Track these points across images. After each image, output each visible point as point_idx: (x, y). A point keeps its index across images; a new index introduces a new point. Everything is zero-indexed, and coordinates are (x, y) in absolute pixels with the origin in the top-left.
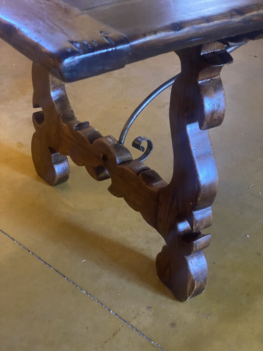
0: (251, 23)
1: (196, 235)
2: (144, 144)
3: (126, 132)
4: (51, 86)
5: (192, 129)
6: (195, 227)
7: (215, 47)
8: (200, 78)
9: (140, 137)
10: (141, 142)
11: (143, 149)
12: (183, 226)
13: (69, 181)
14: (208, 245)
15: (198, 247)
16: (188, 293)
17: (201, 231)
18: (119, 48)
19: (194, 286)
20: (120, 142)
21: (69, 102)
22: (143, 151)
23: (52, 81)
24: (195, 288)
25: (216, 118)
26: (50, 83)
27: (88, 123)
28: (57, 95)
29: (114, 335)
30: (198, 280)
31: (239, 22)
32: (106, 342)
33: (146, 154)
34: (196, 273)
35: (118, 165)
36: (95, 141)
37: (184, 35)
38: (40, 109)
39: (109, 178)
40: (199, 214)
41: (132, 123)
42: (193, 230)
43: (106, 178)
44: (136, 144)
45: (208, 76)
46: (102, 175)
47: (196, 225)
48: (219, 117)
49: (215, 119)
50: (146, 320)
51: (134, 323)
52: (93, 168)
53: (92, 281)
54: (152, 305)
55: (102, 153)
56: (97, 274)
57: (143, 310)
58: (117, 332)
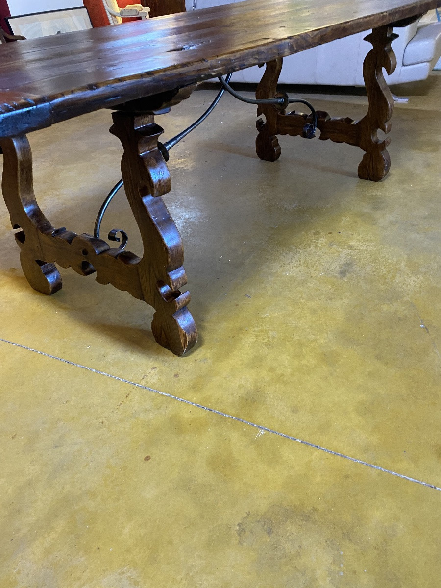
0: (162, 83)
1: (177, 294)
2: (119, 235)
3: (99, 227)
4: (24, 204)
5: (147, 200)
6: (173, 285)
7: (146, 122)
8: (140, 151)
9: (113, 230)
10: (115, 234)
11: (119, 240)
12: (164, 289)
13: (63, 289)
14: (189, 301)
15: (180, 303)
16: (183, 346)
17: (179, 289)
18: (39, 106)
19: (186, 338)
20: (95, 236)
21: (43, 215)
22: (119, 241)
23: (23, 199)
24: (188, 340)
25: (163, 184)
26: (22, 201)
27: (64, 229)
28: (31, 211)
29: (127, 397)
30: (189, 333)
31: (150, 81)
32: (121, 404)
33: (123, 244)
34: (186, 327)
35: (98, 255)
36: (73, 240)
37: (101, 93)
38: (20, 230)
39: (95, 271)
40: (174, 274)
41: (102, 218)
42: (172, 289)
43: (92, 271)
44: (112, 237)
45: (147, 148)
46: (88, 269)
47: (173, 284)
48: (166, 183)
49: (163, 186)
50: (153, 378)
51: (143, 383)
52: (78, 266)
53: (100, 361)
54: (156, 366)
55: (81, 248)
56: (103, 355)
57: (149, 371)
58: (129, 394)
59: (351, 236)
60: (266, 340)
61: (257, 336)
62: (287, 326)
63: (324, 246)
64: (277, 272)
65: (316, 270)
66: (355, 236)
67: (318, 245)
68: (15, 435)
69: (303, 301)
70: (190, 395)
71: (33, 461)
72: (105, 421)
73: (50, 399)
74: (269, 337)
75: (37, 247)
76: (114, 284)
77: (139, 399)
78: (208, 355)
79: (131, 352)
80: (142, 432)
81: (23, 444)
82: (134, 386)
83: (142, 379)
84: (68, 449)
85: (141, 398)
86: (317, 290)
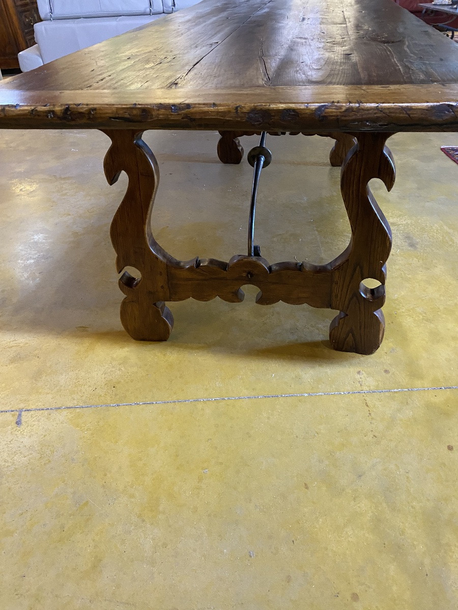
32: (370, 414)
36: (232, 266)
50: (369, 382)
51: (366, 388)
52: (232, 293)
53: (300, 384)
54: (358, 369)
55: (245, 272)
56: (296, 377)
57: (358, 376)
58: (366, 403)
60: (421, 317)
61: (410, 316)
62: (423, 300)
68: (306, 484)
69: (410, 276)
70: (418, 383)
71: (354, 499)
72: (376, 434)
73: (297, 437)
74: (421, 314)
75: (162, 287)
76: (287, 300)
77: (380, 403)
78: (391, 344)
79: (320, 365)
80: (418, 429)
81: (324, 488)
82: (362, 395)
83: (361, 385)
84: (374, 473)
85: (380, 401)
86: (410, 264)
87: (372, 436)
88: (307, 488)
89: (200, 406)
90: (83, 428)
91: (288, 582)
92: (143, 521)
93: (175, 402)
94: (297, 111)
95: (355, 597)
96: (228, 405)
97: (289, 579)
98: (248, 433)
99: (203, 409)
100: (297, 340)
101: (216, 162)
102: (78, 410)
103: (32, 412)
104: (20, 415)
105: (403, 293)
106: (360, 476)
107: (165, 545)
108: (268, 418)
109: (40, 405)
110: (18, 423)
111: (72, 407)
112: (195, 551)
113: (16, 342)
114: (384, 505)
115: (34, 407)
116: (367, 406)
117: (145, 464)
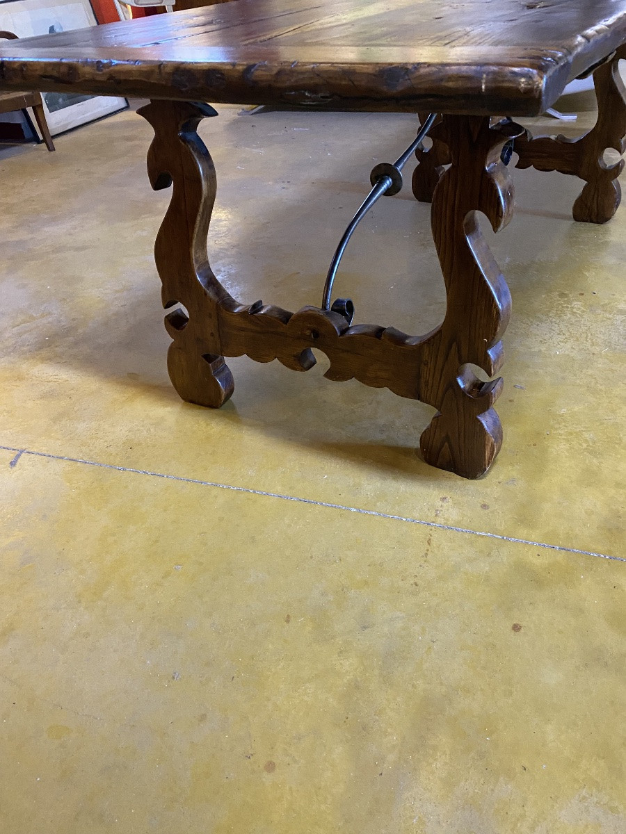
3: (330, 293)
4: (196, 266)
6: (494, 370)
8: (488, 163)
15: (496, 397)
19: (494, 450)
20: (325, 308)
24: (495, 453)
27: (261, 302)
28: (205, 278)
30: (497, 442)
32: (426, 554)
34: (494, 433)
35: (341, 335)
36: (294, 318)
42: (491, 375)
47: (494, 367)
50: (451, 514)
51: (440, 521)
52: (294, 356)
53: (354, 496)
54: (445, 495)
55: (309, 329)
56: (354, 486)
57: (439, 503)
58: (430, 540)
59: (612, 296)
60: (585, 446)
61: (567, 440)
62: (602, 424)
63: (583, 311)
64: (540, 351)
65: (593, 344)
66: (617, 296)
67: (575, 310)
68: (288, 616)
69: (602, 388)
70: (523, 532)
71: (341, 652)
72: (419, 582)
73: (312, 557)
74: (586, 441)
75: (212, 335)
76: (363, 379)
77: (449, 544)
78: (514, 473)
79: (394, 479)
80: (484, 591)
81: (309, 628)
82: (430, 527)
83: (436, 515)
84: (386, 629)
85: (451, 542)
86: (613, 371)
87: (412, 582)
88: (288, 621)
89: (215, 492)
90: (73, 485)
91: (200, 721)
92: (80, 602)
93: (188, 480)
94: (223, 72)
95: (270, 767)
96: (249, 499)
97: (203, 718)
98: (253, 538)
99: (216, 497)
100: (383, 441)
101: (410, 199)
102: (79, 464)
103: (32, 455)
104: (18, 456)
105: (576, 409)
106: (365, 628)
107: (87, 635)
108: (289, 526)
109: (44, 450)
110: (13, 464)
111: (74, 460)
112: (115, 651)
113: (57, 377)
114: (376, 672)
115: (36, 450)
116: (429, 543)
117: (115, 541)
